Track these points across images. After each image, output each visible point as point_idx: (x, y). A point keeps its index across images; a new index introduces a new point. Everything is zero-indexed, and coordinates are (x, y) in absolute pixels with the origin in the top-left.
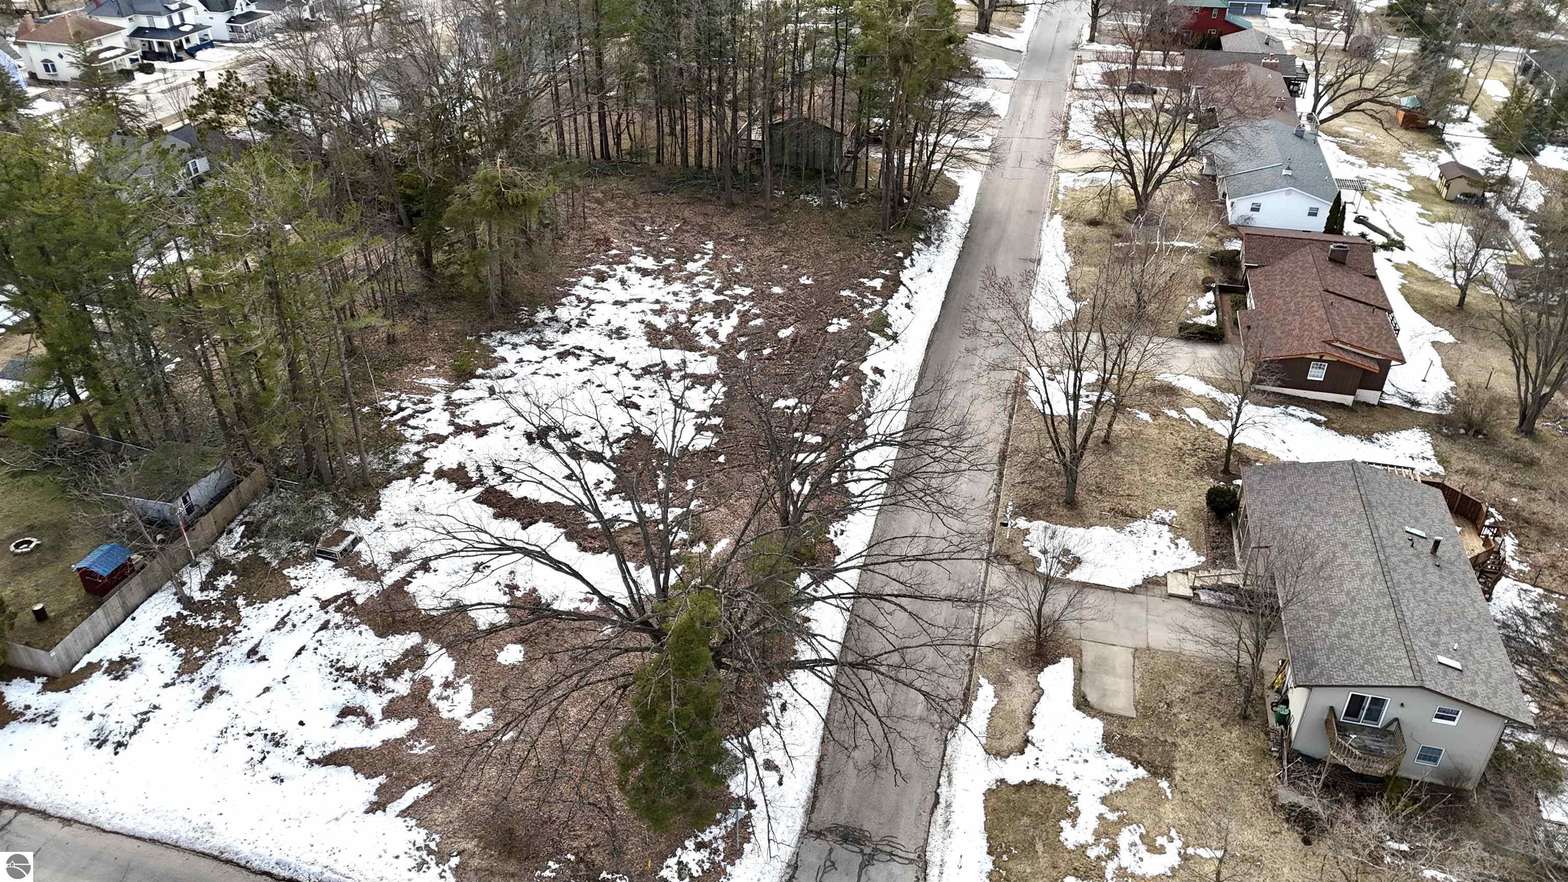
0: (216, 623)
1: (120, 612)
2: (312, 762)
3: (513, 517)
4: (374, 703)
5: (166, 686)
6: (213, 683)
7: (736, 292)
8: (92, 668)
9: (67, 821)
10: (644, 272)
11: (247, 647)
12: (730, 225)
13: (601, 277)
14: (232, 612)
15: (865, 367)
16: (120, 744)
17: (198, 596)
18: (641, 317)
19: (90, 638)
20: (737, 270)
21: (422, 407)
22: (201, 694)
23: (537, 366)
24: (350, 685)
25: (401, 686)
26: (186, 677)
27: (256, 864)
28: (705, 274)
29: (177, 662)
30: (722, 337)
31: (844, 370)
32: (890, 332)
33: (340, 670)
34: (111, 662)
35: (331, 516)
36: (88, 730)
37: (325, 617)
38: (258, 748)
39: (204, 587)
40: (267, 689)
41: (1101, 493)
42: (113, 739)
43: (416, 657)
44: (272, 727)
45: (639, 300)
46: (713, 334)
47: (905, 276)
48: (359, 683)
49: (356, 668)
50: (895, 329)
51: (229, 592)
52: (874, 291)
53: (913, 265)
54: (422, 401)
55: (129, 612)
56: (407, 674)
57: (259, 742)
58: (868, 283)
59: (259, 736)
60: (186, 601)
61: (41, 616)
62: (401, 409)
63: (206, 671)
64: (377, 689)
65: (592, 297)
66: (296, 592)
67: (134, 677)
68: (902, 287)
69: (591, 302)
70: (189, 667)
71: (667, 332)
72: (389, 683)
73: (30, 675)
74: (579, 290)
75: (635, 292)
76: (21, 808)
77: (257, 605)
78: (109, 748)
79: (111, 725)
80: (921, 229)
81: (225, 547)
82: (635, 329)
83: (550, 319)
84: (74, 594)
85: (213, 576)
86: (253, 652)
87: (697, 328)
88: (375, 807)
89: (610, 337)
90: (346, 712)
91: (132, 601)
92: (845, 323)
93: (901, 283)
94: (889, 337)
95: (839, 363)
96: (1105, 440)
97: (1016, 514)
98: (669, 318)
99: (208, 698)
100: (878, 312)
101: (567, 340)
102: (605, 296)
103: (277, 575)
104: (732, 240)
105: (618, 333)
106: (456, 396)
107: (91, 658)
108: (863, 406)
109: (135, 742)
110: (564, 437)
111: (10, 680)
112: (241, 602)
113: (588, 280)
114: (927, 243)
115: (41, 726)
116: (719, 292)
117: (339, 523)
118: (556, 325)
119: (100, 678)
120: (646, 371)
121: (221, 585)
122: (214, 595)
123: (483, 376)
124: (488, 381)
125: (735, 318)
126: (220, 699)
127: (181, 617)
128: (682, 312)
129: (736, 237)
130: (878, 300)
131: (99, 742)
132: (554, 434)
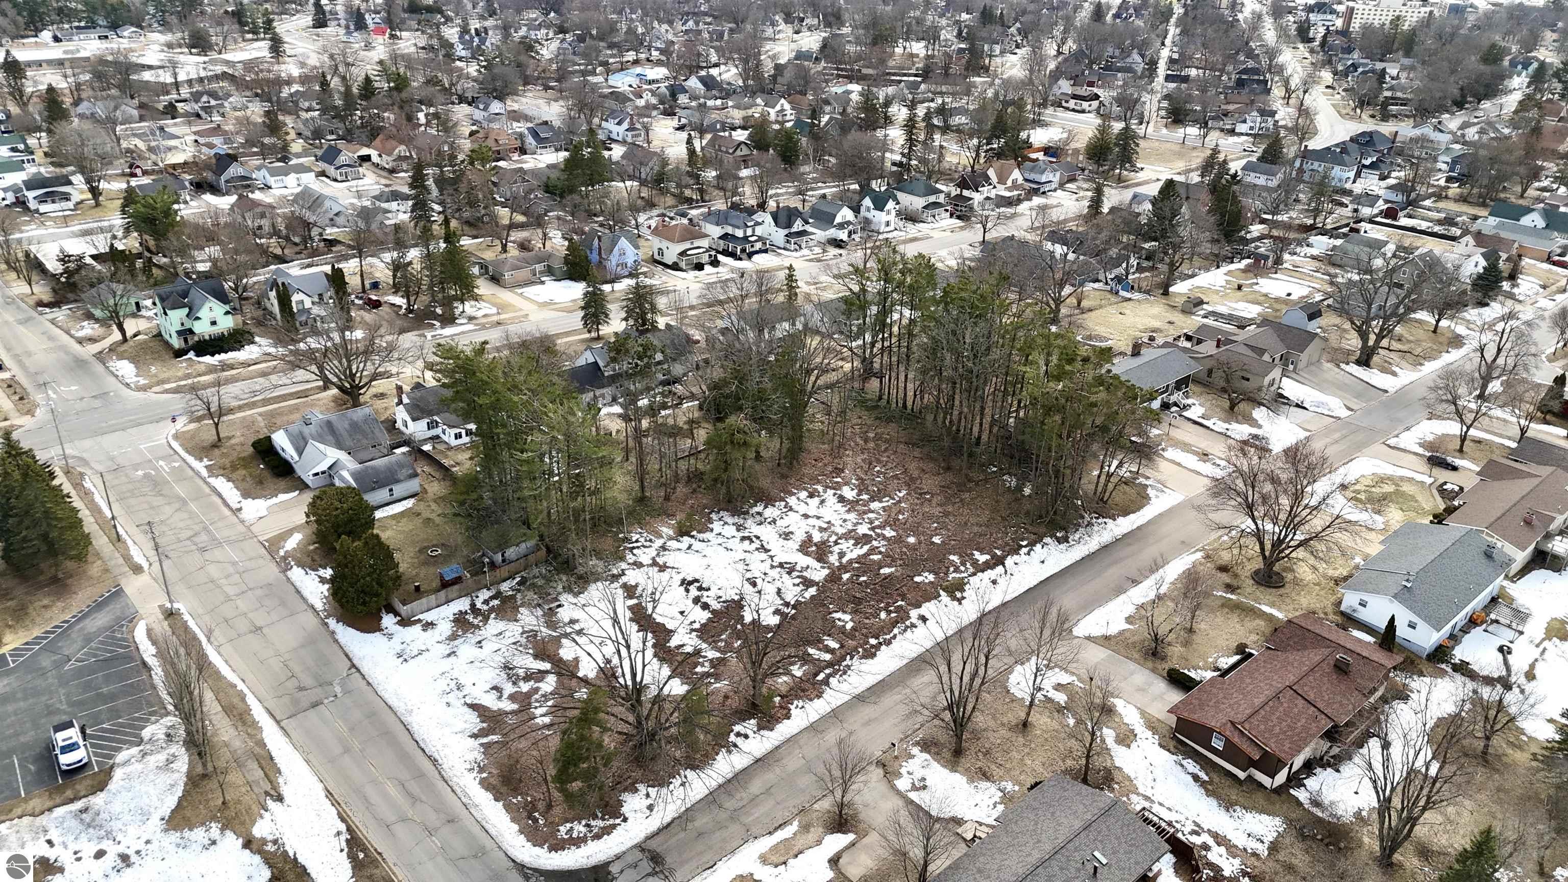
0: (476, 622)
1: (443, 599)
2: (465, 703)
4: (509, 689)
5: (438, 642)
6: (455, 649)
7: (884, 532)
8: (419, 621)
9: (369, 684)
11: (479, 638)
12: (929, 483)
13: (811, 496)
14: (486, 619)
15: (914, 614)
16: (406, 660)
17: (479, 605)
18: (808, 529)
19: (425, 607)
20: (901, 517)
21: (648, 544)
22: (448, 652)
23: (725, 540)
24: (505, 676)
25: (525, 687)
26: (447, 642)
27: (416, 736)
28: (878, 513)
29: (450, 633)
30: (844, 560)
31: (899, 609)
32: (959, 595)
33: (507, 667)
34: (427, 621)
35: (560, 588)
36: (399, 648)
37: (519, 638)
38: (450, 687)
39: (486, 602)
40: (472, 662)
41: (985, 755)
42: (405, 656)
43: (540, 675)
44: (462, 681)
45: (818, 518)
46: (842, 555)
47: (1009, 561)
48: (509, 677)
49: (513, 669)
50: (965, 594)
51: (492, 610)
52: (975, 563)
53: (1029, 554)
54: (651, 541)
55: (448, 602)
56: (532, 683)
57: (453, 684)
58: (977, 555)
59: (455, 682)
60: (473, 605)
61: (417, 589)
62: (637, 541)
63: (456, 642)
64: (514, 683)
65: (795, 507)
66: (517, 621)
67: (430, 632)
68: (1001, 567)
69: (791, 509)
70: (453, 637)
71: (816, 545)
72: (521, 684)
73: (396, 614)
74: (792, 501)
75: (822, 512)
76: (358, 671)
77: (498, 620)
78: (401, 659)
79: (408, 650)
80: (1063, 528)
81: (505, 587)
82: (800, 536)
83: (758, 513)
84: (436, 583)
85: (492, 598)
86: (480, 642)
87: (836, 549)
88: (475, 736)
89: (781, 536)
90: (495, 688)
91: (451, 597)
92: (931, 577)
93: (1003, 564)
94: (954, 598)
95: (900, 603)
96: (1025, 724)
97: (917, 744)
98: (825, 535)
99: (449, 655)
100: (963, 578)
101: (755, 530)
102: (802, 509)
103: (516, 609)
104: (921, 494)
105: (787, 536)
106: (670, 543)
107: (421, 617)
108: (888, 637)
109: (411, 662)
110: (700, 589)
111: (388, 613)
112: (493, 616)
113: (803, 494)
114: (1060, 541)
115: (385, 639)
116: (873, 529)
117: (560, 594)
118: (758, 518)
119: (418, 627)
120: (781, 565)
121: (491, 604)
122: (485, 607)
123: (693, 537)
124: (693, 541)
125: (866, 548)
126: (452, 658)
127: (466, 613)
128: (837, 534)
129: (925, 493)
130: (971, 570)
131: (400, 656)
132: (697, 584)
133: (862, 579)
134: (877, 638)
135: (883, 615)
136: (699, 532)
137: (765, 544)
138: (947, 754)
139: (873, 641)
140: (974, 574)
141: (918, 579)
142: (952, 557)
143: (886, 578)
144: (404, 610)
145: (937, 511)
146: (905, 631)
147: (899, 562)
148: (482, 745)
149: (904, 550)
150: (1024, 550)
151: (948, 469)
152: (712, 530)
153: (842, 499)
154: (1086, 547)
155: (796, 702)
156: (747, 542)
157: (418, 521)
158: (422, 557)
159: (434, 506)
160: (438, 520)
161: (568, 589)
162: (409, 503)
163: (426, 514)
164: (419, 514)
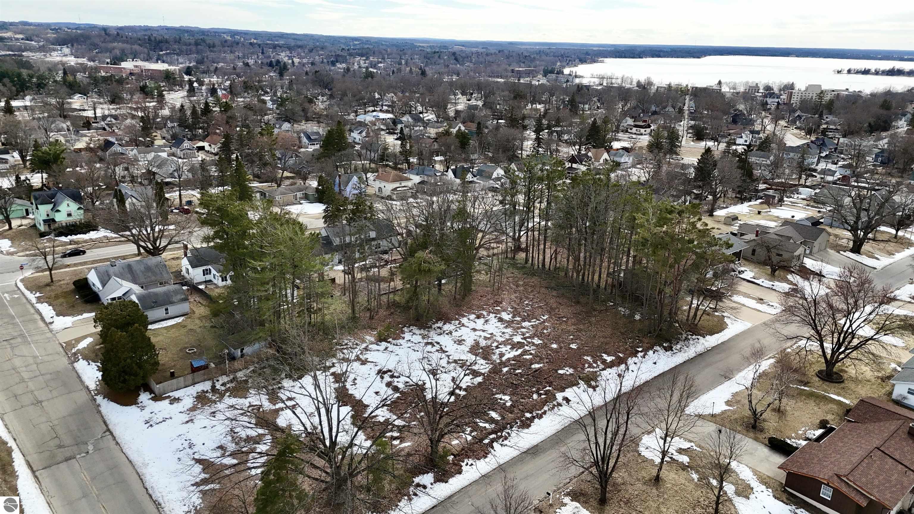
0: (214, 398)
1: (190, 382)
2: (194, 459)
3: (340, 400)
4: (232, 448)
5: (181, 412)
6: (193, 418)
7: (533, 341)
8: (169, 397)
9: (117, 443)
11: (214, 410)
12: (564, 311)
13: (478, 317)
14: (222, 396)
15: (559, 396)
16: (151, 426)
17: (218, 386)
18: (476, 338)
19: (175, 387)
20: (545, 331)
21: (354, 346)
22: (187, 419)
23: (414, 345)
24: (230, 438)
26: (188, 412)
27: (147, 485)
28: (528, 329)
29: (191, 406)
30: (504, 359)
31: (547, 392)
32: (593, 383)
33: (232, 432)
34: (175, 398)
35: (283, 375)
36: (148, 417)
37: (246, 411)
38: (184, 446)
39: (223, 384)
40: (205, 427)
41: (626, 504)
42: (151, 423)
43: (259, 439)
44: (194, 441)
45: (484, 331)
46: (502, 355)
47: (630, 361)
48: (233, 439)
49: (237, 433)
50: (598, 383)
51: (228, 389)
52: (604, 362)
53: (643, 357)
54: (357, 344)
55: (194, 384)
56: (251, 444)
57: (186, 444)
58: (605, 356)
59: (188, 441)
60: (213, 387)
61: (171, 373)
63: (195, 413)
64: (237, 444)
65: (465, 324)
66: (246, 398)
67: (175, 405)
68: (624, 365)
69: (463, 325)
70: (193, 409)
71: (482, 348)
72: (243, 444)
73: (151, 392)
74: (464, 320)
75: (486, 327)
76: (111, 433)
77: (231, 397)
78: (148, 425)
79: (154, 419)
81: (241, 374)
82: (470, 342)
84: (187, 370)
85: (228, 382)
86: (214, 413)
87: (497, 351)
88: (197, 484)
89: (455, 342)
90: (220, 447)
91: (196, 380)
92: (571, 371)
93: (626, 363)
94: (590, 386)
95: (548, 388)
96: (657, 479)
97: (568, 494)
98: (489, 342)
99: (187, 422)
100: (596, 372)
101: (437, 338)
102: (472, 325)
103: (247, 390)
104: (559, 318)
105: (460, 342)
106: (370, 346)
107: (171, 394)
108: (540, 412)
109: (156, 427)
110: (392, 376)
111: (145, 391)
112: (228, 394)
113: (472, 317)
114: (666, 349)
115: (139, 410)
116: (525, 339)
117: (283, 379)
118: (439, 330)
119: (167, 401)
120: (455, 361)
121: (228, 385)
122: (223, 388)
123: (389, 342)
124: (389, 345)
125: (520, 351)
126: (190, 424)
127: (207, 392)
128: (498, 342)
129: (562, 317)
130: (602, 366)
131: (147, 422)
132: (390, 373)
133: (517, 371)
134: (531, 413)
135: (535, 396)
136: (394, 339)
137: (443, 347)
138: (594, 503)
139: (528, 415)
140: (604, 369)
141: (561, 372)
142: (585, 358)
143: (536, 371)
144: (157, 388)
145: (572, 328)
146: (553, 408)
147: (545, 361)
148: (201, 491)
149: (549, 352)
150: (640, 355)
151: (578, 302)
152: (404, 338)
153: (501, 320)
154: (686, 354)
155: (466, 461)
156: (430, 346)
157: (183, 331)
158: (181, 354)
159: (197, 321)
160: (198, 330)
161: (289, 376)
162: (179, 320)
163: (190, 327)
164: (185, 326)
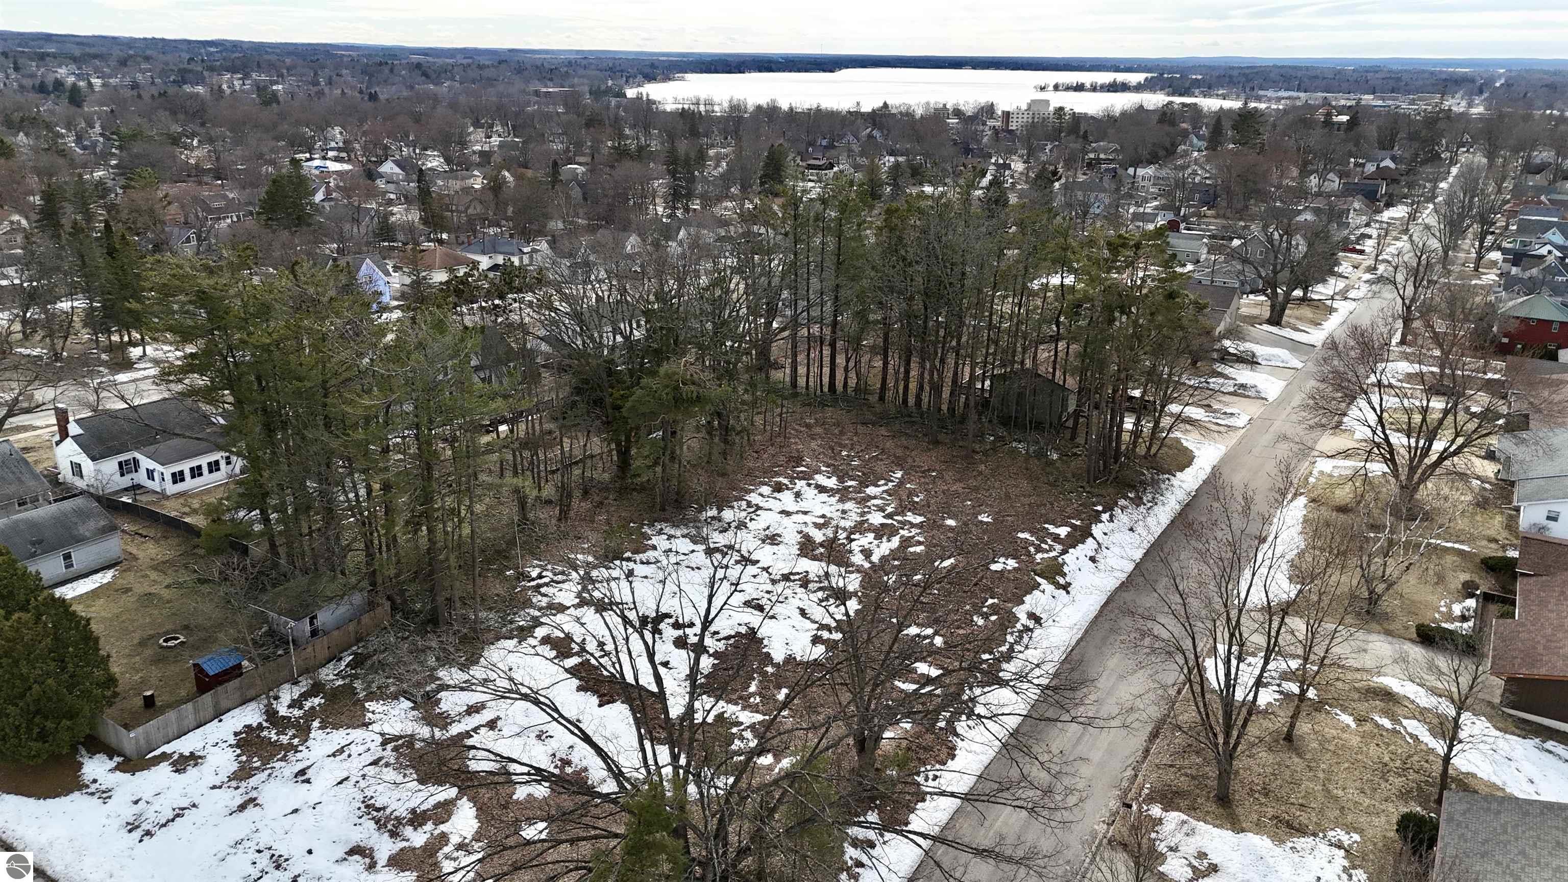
0: (284, 739)
1: (207, 711)
3: (595, 692)
4: (385, 847)
5: (214, 787)
6: (254, 794)
7: (907, 518)
8: (164, 757)
10: (822, 489)
11: (300, 766)
12: (924, 460)
13: (779, 488)
14: (304, 732)
15: (1021, 612)
16: (148, 833)
17: (283, 711)
18: (799, 527)
19: (173, 729)
20: (916, 499)
21: (560, 577)
22: (239, 801)
23: (683, 557)
24: (372, 825)
25: (418, 838)
26: (234, 784)
28: (882, 498)
29: (235, 766)
30: (875, 558)
31: (994, 609)
32: (1062, 581)
33: (369, 807)
34: (181, 755)
36: (129, 813)
37: (380, 753)
38: (259, 866)
39: (293, 704)
40: (296, 811)
41: (1266, 795)
42: (145, 826)
44: (282, 849)
45: (805, 513)
46: (867, 553)
47: (1097, 530)
48: (380, 824)
49: (384, 808)
50: (1068, 579)
51: (311, 714)
52: (1056, 538)
53: (1111, 520)
54: (563, 573)
55: (218, 714)
56: (429, 826)
57: (264, 861)
58: (1052, 529)
59: (267, 854)
60: (271, 715)
61: (149, 702)
62: (540, 577)
63: (253, 782)
64: (394, 834)
65: (761, 505)
66: (366, 725)
67: (192, 772)
68: (1090, 539)
70: (243, 774)
71: (821, 545)
72: (408, 831)
73: (111, 753)
74: (754, 498)
75: (804, 505)
77: (328, 730)
78: (137, 834)
79: (150, 814)
80: (1133, 487)
81: (328, 674)
83: (713, 518)
84: (187, 689)
85: (305, 696)
86: (302, 772)
87: (855, 546)
89: (763, 541)
90: (356, 851)
91: (224, 704)
92: (1012, 564)
93: (1092, 535)
94: (1059, 586)
95: (990, 601)
96: (1289, 738)
97: (1150, 800)
98: (830, 532)
99: (242, 807)
100: (1056, 558)
104: (923, 472)
107: (167, 748)
108: (1004, 649)
110: (677, 626)
111: (92, 752)
112: (316, 724)
113: (766, 490)
114: (1135, 503)
115: (95, 801)
116: (890, 516)
119: (165, 768)
120: (786, 578)
121: (308, 705)
122: (297, 713)
123: (629, 559)
124: (631, 565)
125: (895, 542)
126: (251, 811)
127: (260, 727)
128: (844, 529)
129: (929, 470)
130: (1059, 547)
131: (132, 827)
132: (671, 621)
133: (916, 578)
134: (989, 653)
135: (979, 620)
136: (636, 552)
137: (746, 554)
139: (986, 658)
140: (1064, 552)
141: (994, 567)
142: (1021, 535)
143: (950, 573)
144: (131, 739)
145: (958, 487)
146: (1022, 637)
147: (954, 551)
149: (950, 535)
150: (1105, 517)
152: (654, 548)
155: (921, 771)
156: (718, 556)
157: (128, 600)
158: (148, 652)
162: (106, 577)
163: (140, 588)
164: (128, 590)
